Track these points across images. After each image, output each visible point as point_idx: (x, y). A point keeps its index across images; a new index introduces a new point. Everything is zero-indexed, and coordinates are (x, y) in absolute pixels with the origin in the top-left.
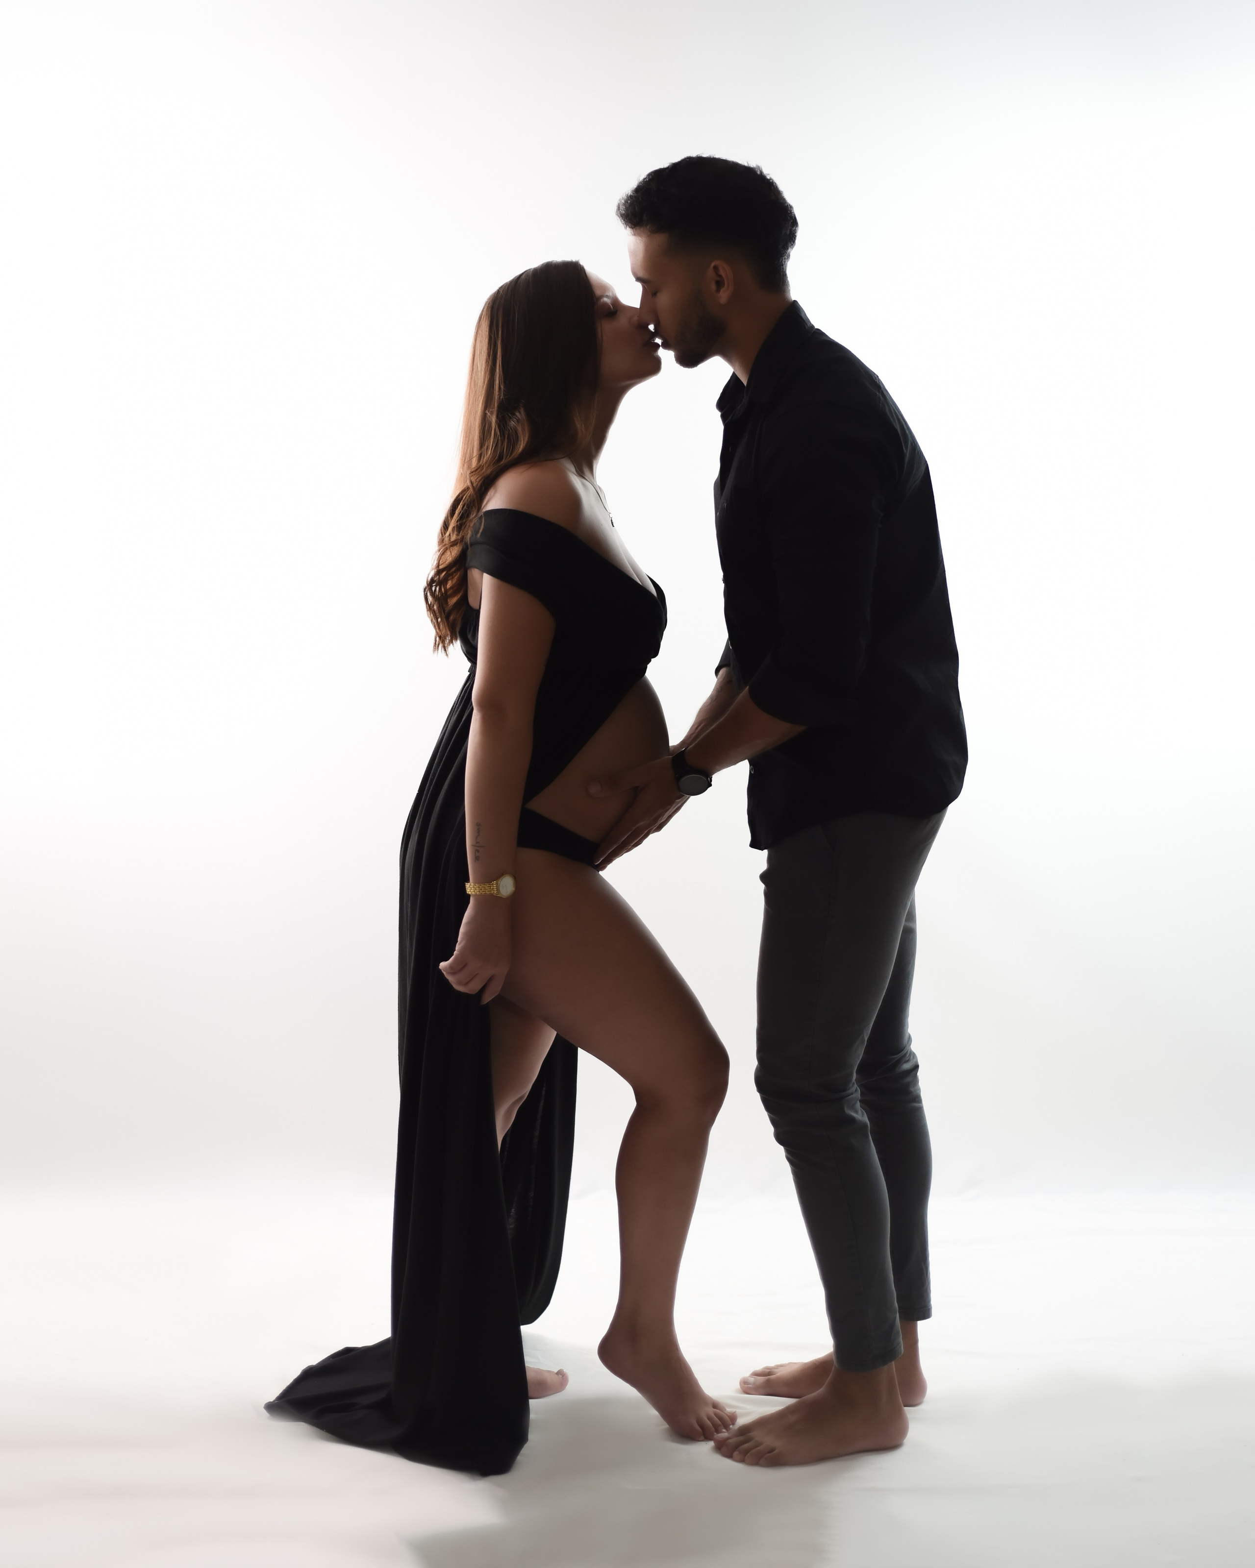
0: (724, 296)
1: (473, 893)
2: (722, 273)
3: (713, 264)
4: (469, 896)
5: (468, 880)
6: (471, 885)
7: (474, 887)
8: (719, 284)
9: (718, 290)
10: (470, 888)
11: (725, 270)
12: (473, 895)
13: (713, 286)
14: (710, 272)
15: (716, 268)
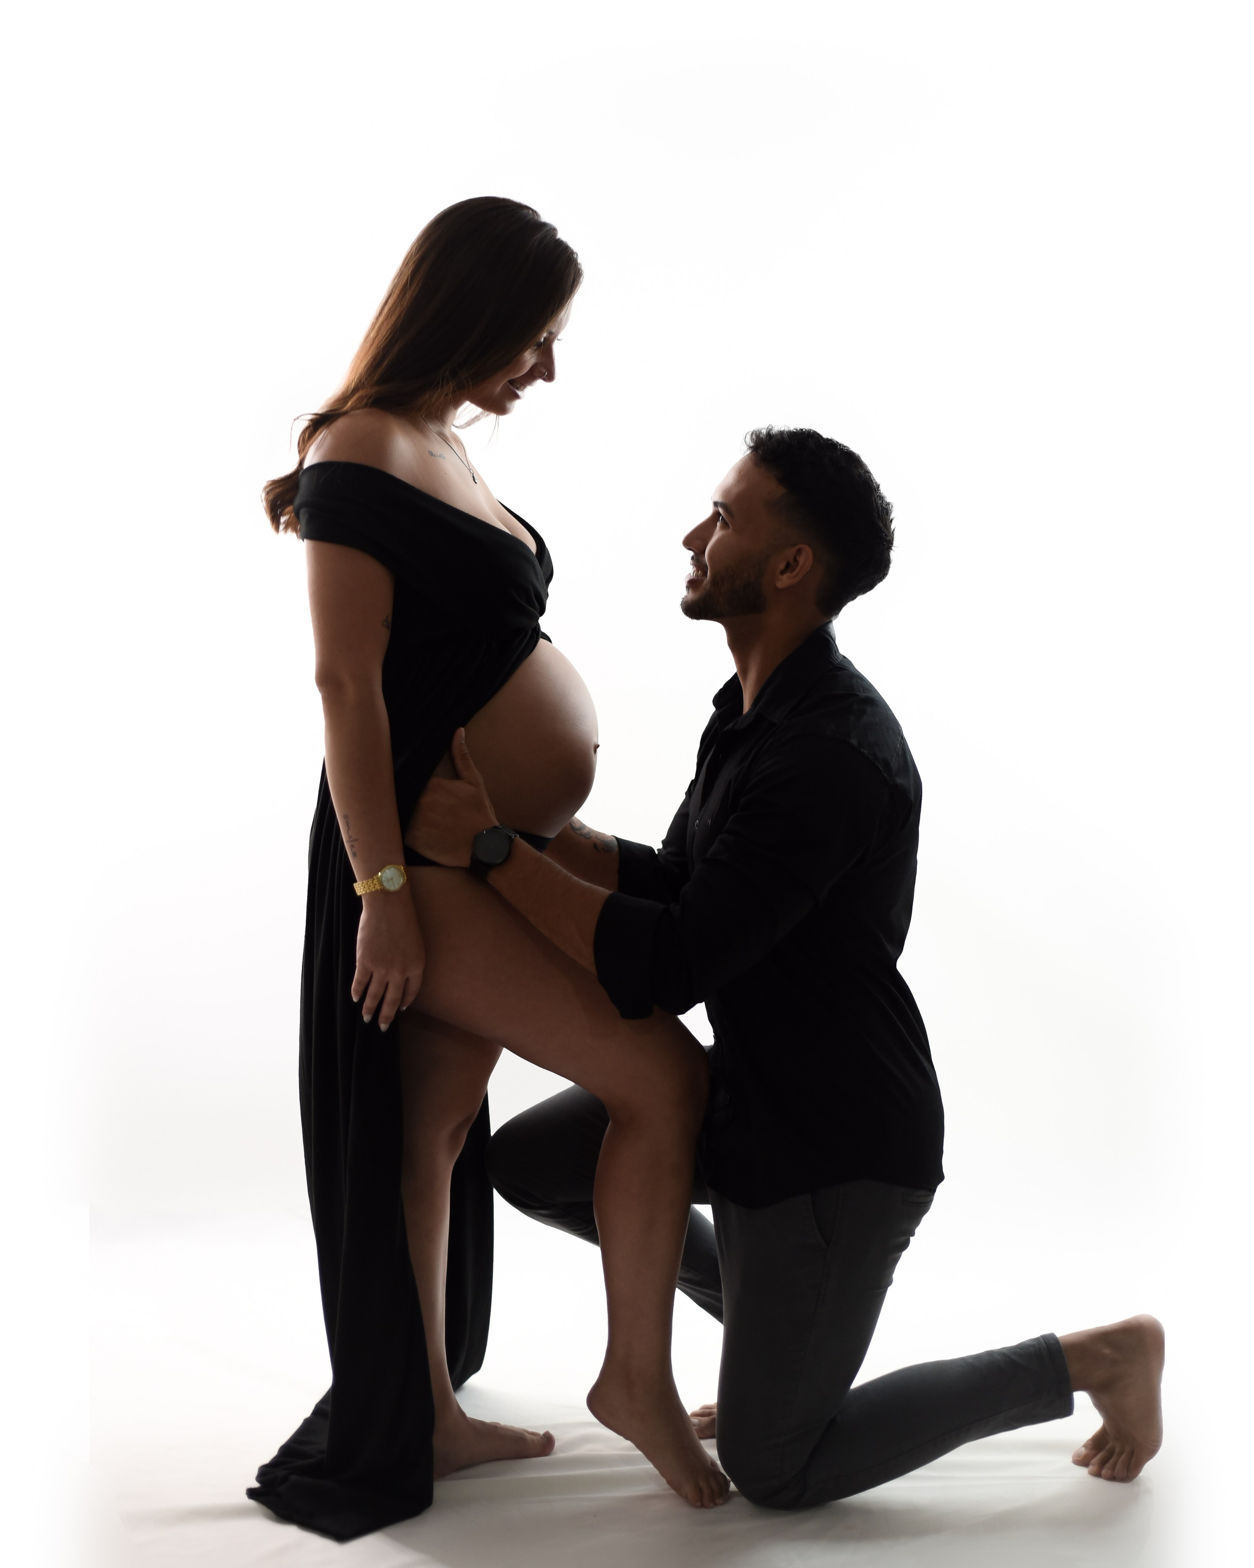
0: (784, 581)
1: (363, 892)
2: (801, 560)
3: (799, 547)
4: (360, 897)
5: (351, 879)
6: (359, 884)
7: (362, 886)
8: (788, 568)
9: (783, 572)
10: (359, 888)
11: (806, 558)
12: (363, 894)
13: (782, 566)
14: (790, 553)
15: (799, 551)
